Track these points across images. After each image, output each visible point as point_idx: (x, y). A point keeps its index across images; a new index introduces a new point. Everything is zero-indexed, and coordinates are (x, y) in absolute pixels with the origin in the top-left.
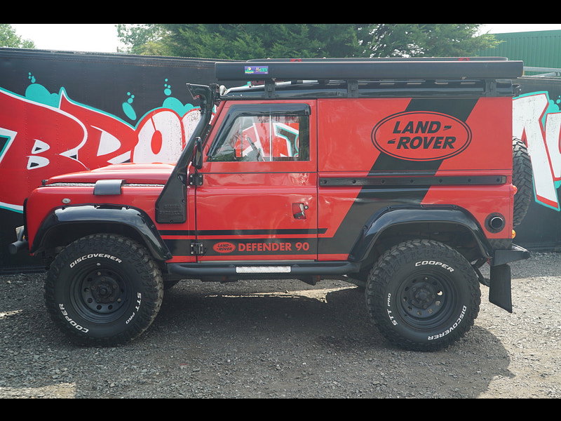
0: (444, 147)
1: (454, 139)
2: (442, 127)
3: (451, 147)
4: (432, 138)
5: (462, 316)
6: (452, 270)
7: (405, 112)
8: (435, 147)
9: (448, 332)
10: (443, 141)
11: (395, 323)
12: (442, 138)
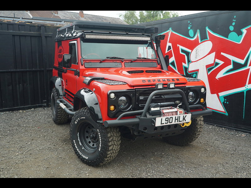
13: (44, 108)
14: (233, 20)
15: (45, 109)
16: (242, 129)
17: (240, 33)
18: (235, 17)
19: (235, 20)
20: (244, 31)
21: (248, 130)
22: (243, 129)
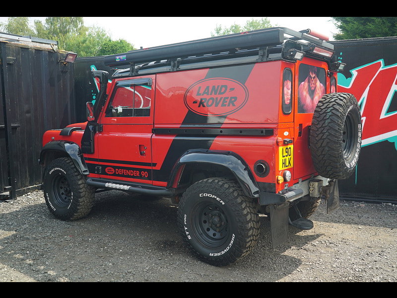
0: (229, 105)
1: (236, 99)
2: (228, 89)
3: (234, 105)
4: (221, 98)
5: (232, 242)
6: (223, 204)
7: (205, 79)
8: (223, 105)
9: (223, 252)
10: (228, 100)
11: (189, 237)
12: (228, 98)
13: (7, 202)
14: (339, 58)
15: (12, 202)
16: (353, 198)
17: (349, 75)
18: (341, 54)
19: (341, 58)
20: (354, 73)
21: (362, 198)
22: (356, 198)
